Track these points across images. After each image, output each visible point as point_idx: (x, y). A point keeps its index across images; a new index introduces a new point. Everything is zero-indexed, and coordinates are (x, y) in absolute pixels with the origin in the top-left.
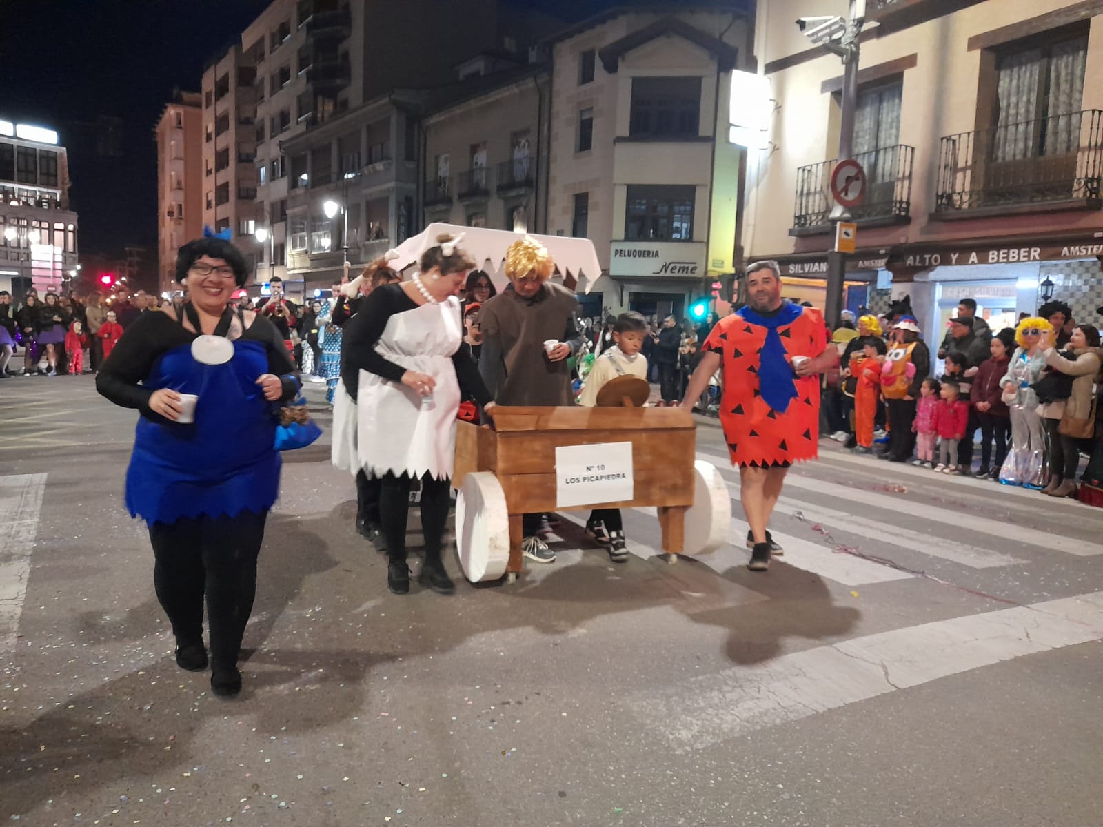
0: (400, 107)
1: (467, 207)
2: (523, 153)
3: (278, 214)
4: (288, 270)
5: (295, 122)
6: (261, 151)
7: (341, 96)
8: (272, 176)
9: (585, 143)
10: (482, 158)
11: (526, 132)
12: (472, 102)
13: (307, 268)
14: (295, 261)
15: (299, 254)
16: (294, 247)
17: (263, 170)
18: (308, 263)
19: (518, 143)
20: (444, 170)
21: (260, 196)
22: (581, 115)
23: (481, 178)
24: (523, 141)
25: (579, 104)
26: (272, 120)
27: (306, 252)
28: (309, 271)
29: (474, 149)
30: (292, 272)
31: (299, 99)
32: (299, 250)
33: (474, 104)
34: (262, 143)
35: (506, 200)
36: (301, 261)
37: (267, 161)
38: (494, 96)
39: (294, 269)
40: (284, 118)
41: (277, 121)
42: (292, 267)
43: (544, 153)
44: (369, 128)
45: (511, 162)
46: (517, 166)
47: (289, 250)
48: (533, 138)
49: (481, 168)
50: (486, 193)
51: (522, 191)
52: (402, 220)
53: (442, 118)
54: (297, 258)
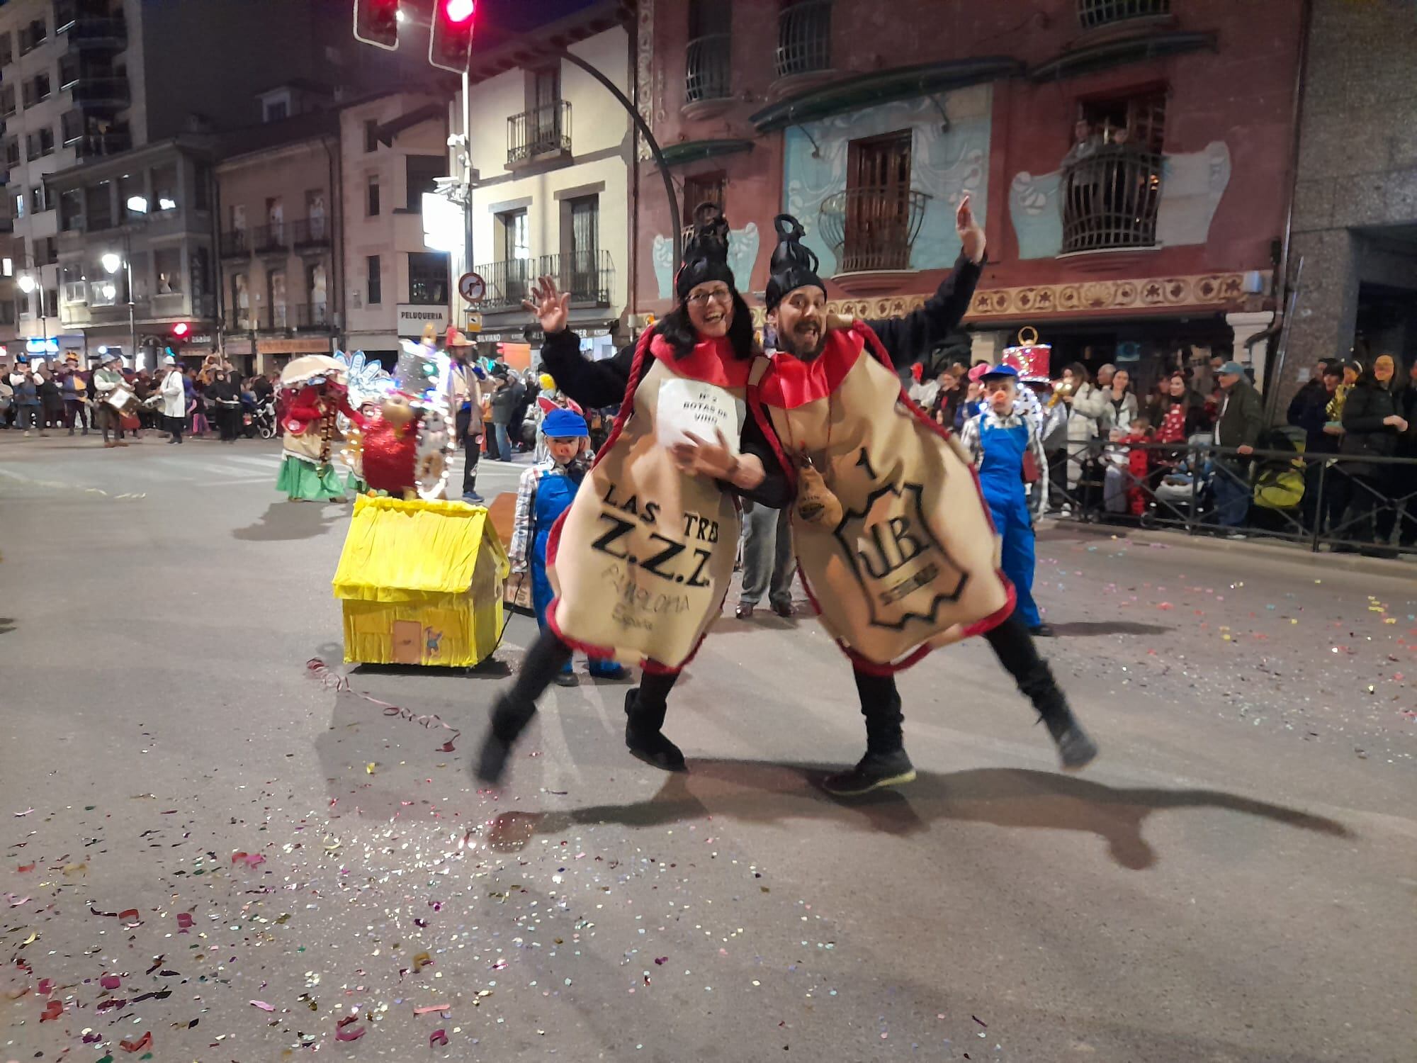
0: (186, 152)
1: (267, 262)
2: (319, 211)
3: (47, 253)
4: (64, 324)
5: (61, 146)
6: (15, 175)
7: (120, 117)
8: (34, 208)
9: (374, 209)
10: (278, 212)
11: (319, 191)
12: (265, 155)
13: (88, 322)
14: (71, 312)
15: (77, 306)
16: (70, 298)
17: (20, 199)
18: (88, 317)
19: (313, 201)
20: (240, 222)
21: (18, 230)
22: (370, 181)
23: (279, 232)
24: (318, 200)
25: (366, 171)
26: (29, 137)
27: (85, 304)
28: (90, 326)
29: (270, 203)
30: (68, 327)
31: (65, 118)
32: (76, 301)
33: (267, 157)
34: (15, 166)
35: (305, 258)
36: (80, 314)
37: (25, 188)
38: (287, 152)
39: (71, 323)
40: (45, 139)
41: (36, 141)
42: (68, 321)
43: (337, 215)
44: (153, 173)
45: (307, 221)
46: (314, 225)
47: (63, 301)
48: (326, 196)
49: (279, 224)
50: (285, 249)
51: (318, 251)
52: (196, 273)
53: (235, 167)
54: (74, 311)
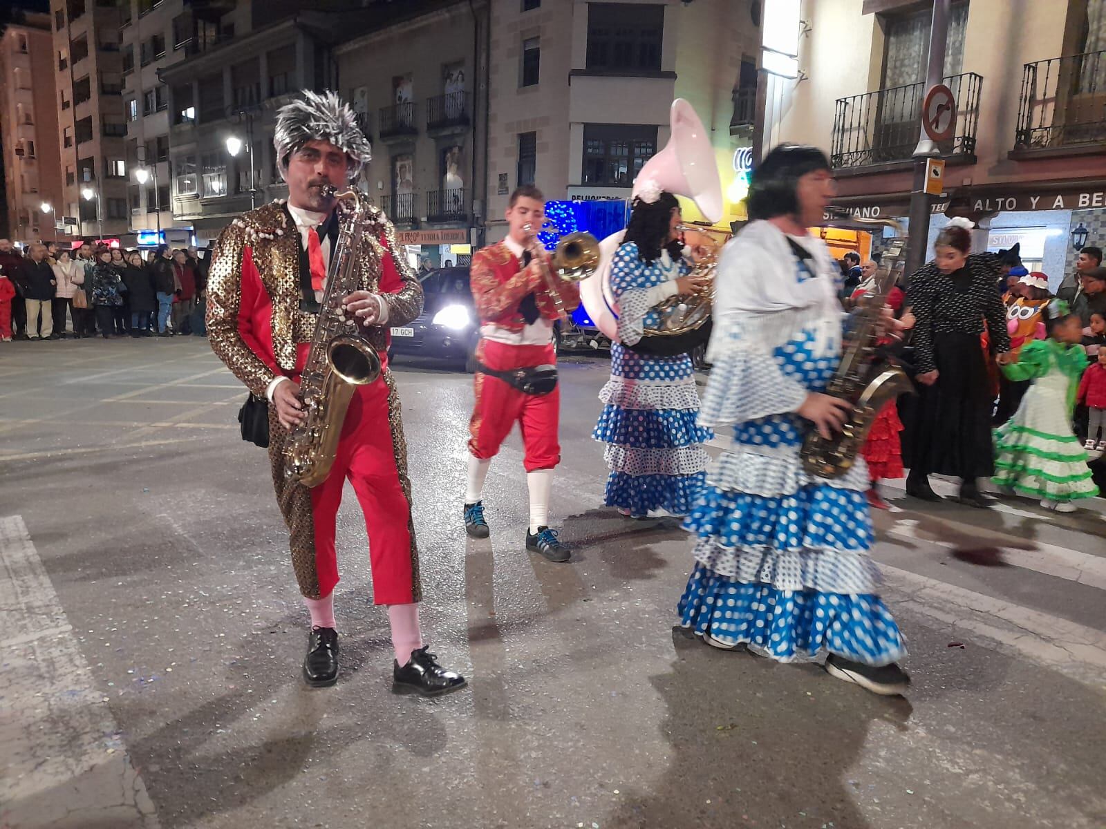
0: (304, 29)
1: (390, 146)
2: (456, 87)
3: (156, 153)
4: (175, 216)
5: (171, 49)
6: (130, 82)
7: (226, 20)
8: (146, 110)
9: (530, 75)
10: (407, 92)
11: (459, 63)
12: (394, 27)
13: (199, 214)
14: (182, 205)
15: (189, 199)
16: (181, 191)
17: (133, 104)
18: (200, 209)
19: (449, 76)
20: (361, 105)
21: (132, 133)
22: (525, 46)
23: (406, 114)
24: (456, 74)
25: (522, 33)
26: (143, 46)
27: (197, 196)
28: (201, 218)
29: (397, 82)
30: (180, 219)
31: (176, 22)
32: (188, 194)
33: (396, 30)
34: (129, 73)
35: (437, 139)
36: (191, 206)
37: (138, 94)
38: (420, 22)
39: (182, 215)
40: (157, 45)
41: (149, 46)
42: (180, 213)
43: (482, 87)
44: (269, 55)
45: (442, 97)
46: (449, 102)
47: (175, 193)
48: (468, 69)
49: (406, 103)
50: (413, 132)
51: (458, 130)
53: (357, 46)
54: (186, 204)
